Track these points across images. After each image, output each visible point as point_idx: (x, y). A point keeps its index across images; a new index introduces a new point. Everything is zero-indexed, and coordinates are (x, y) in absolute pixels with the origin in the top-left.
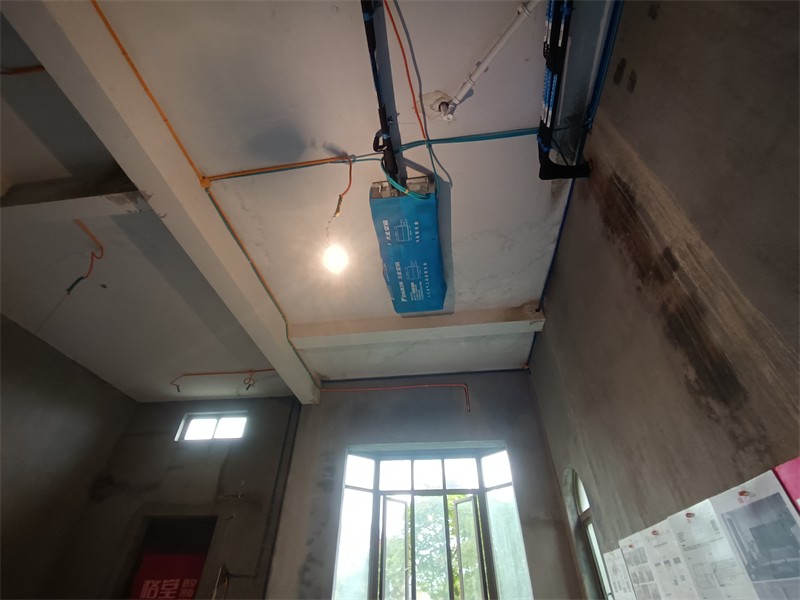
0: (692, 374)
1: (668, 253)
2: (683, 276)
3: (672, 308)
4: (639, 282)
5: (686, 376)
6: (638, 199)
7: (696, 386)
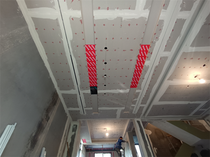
0: (34, 135)
1: (49, 118)
2: (47, 124)
3: (43, 122)
5: (33, 133)
6: (55, 106)
7: (32, 137)
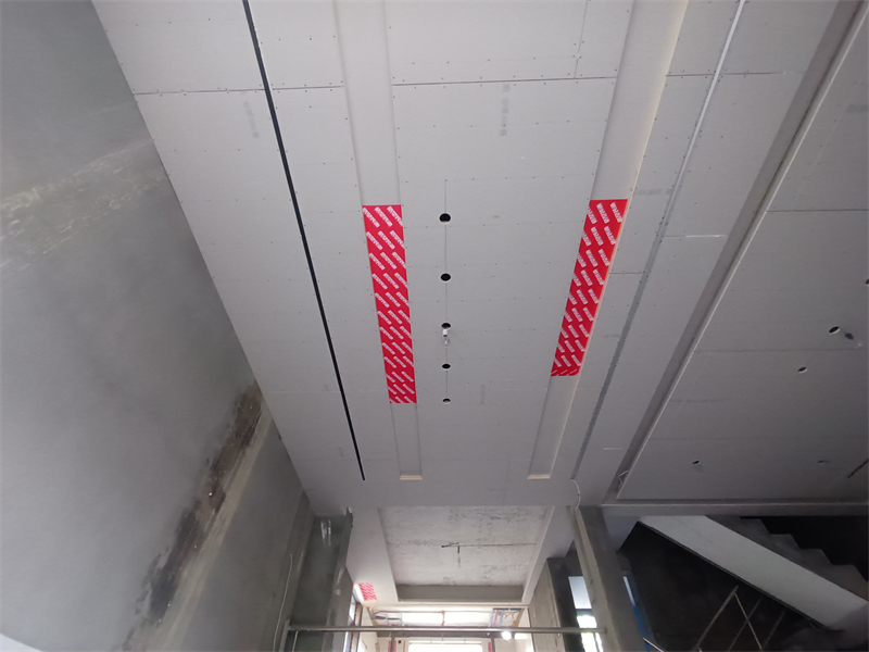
0: (162, 563)
1: (223, 498)
2: (213, 520)
3: (198, 514)
4: (211, 464)
5: (160, 556)
7: (155, 572)
